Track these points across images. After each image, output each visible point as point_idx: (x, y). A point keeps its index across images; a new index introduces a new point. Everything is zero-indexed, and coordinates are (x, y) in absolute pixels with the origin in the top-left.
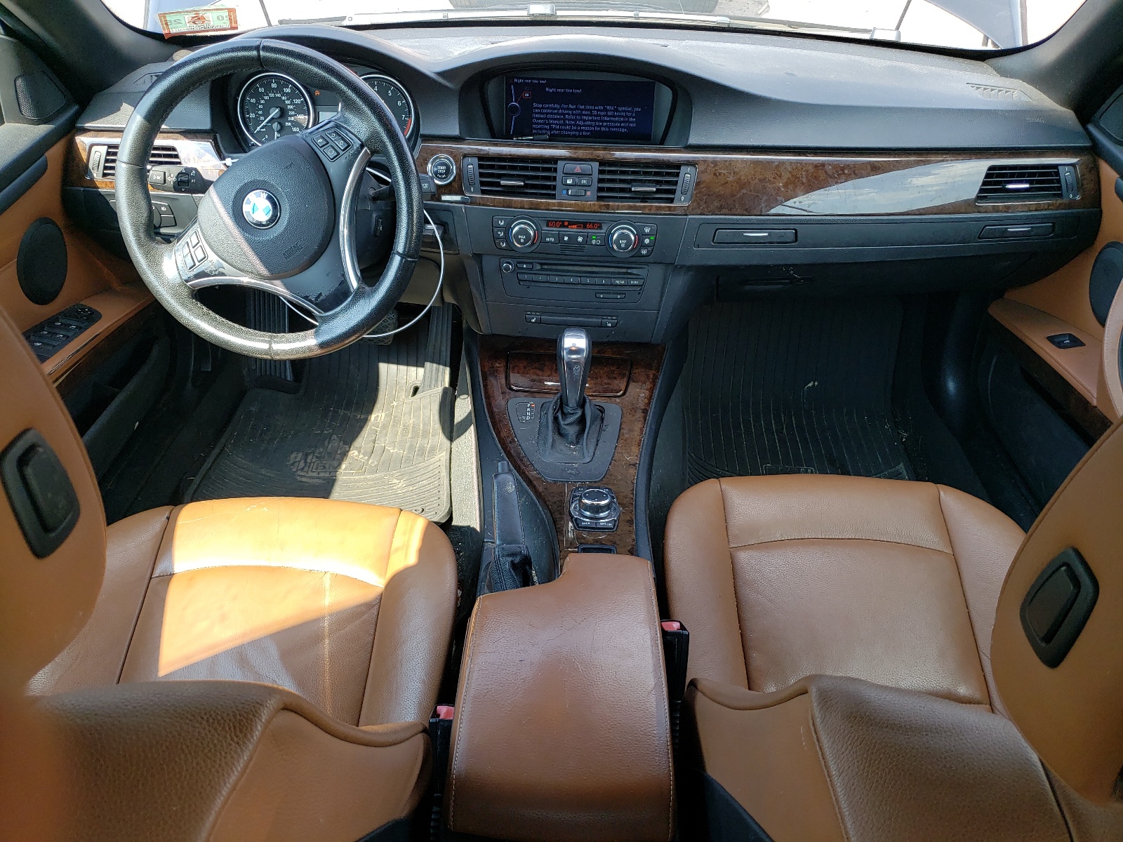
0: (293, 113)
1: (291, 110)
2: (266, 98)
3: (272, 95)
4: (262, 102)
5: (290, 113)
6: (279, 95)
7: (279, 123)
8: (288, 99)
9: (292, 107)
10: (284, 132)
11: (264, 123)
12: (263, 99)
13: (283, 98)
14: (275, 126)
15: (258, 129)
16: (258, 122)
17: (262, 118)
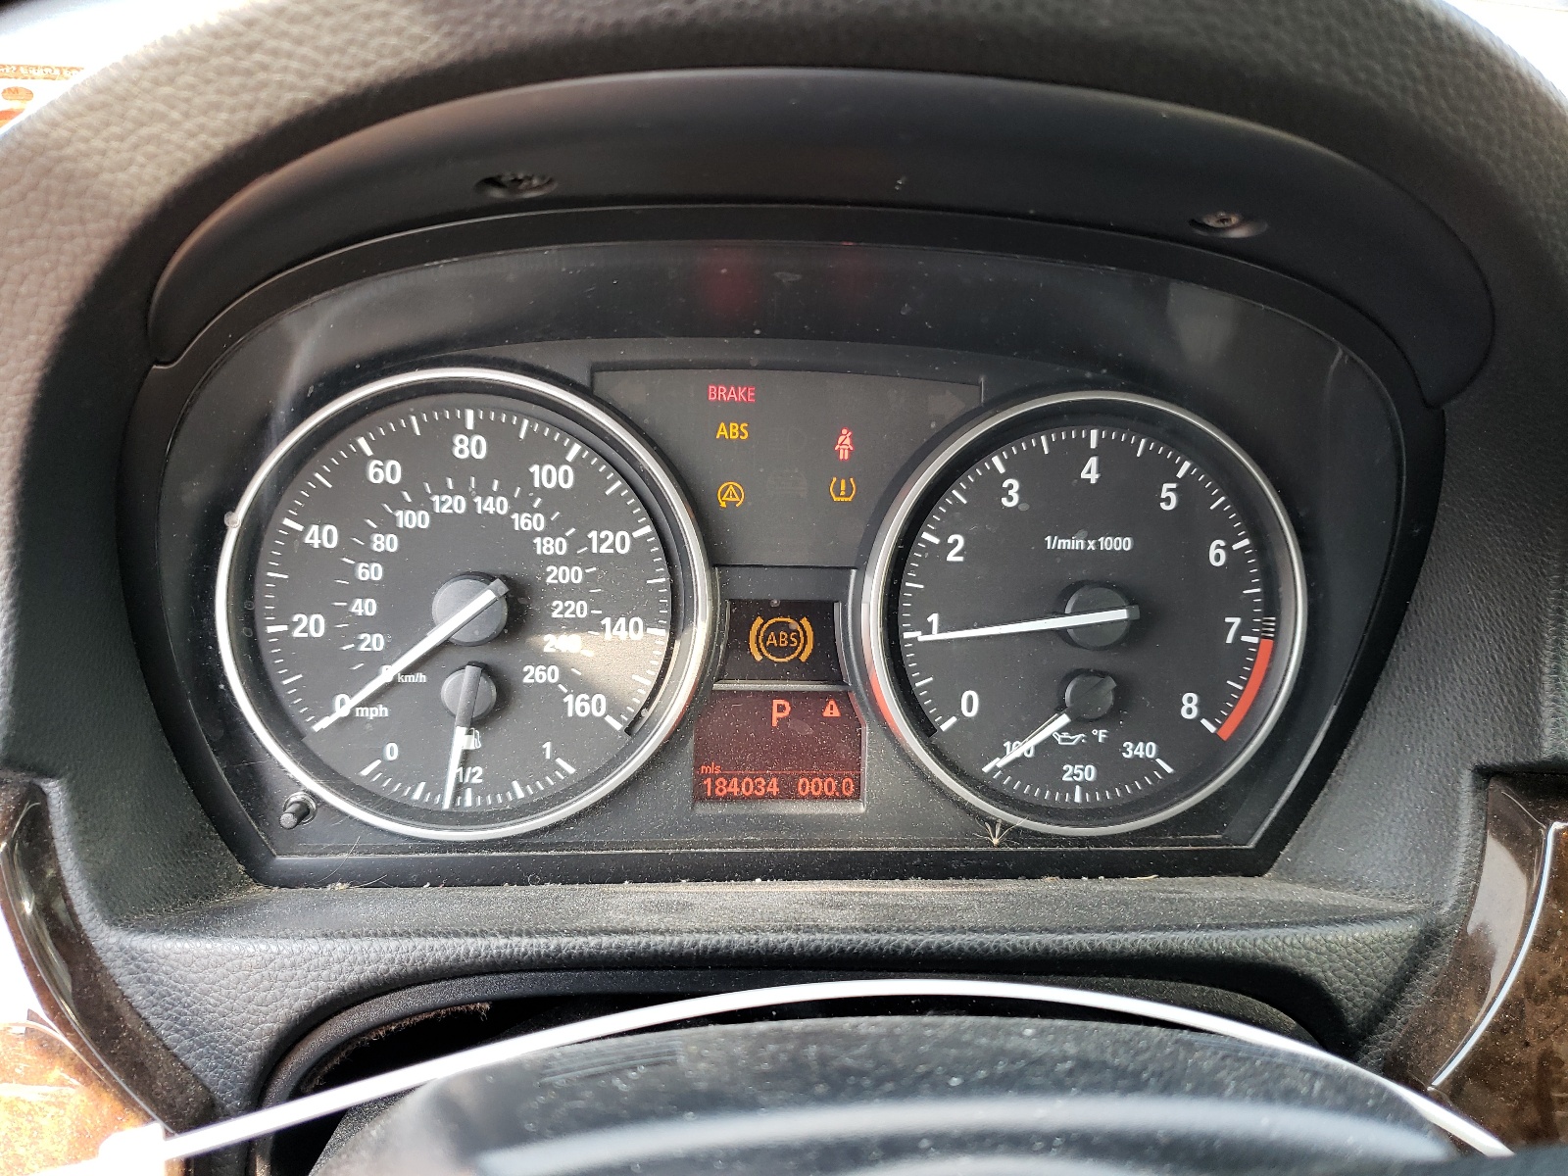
0: (579, 609)
1: (569, 592)
2: (409, 519)
3: (453, 504)
4: (385, 543)
5: (559, 609)
6: (494, 505)
7: (487, 670)
8: (552, 531)
9: (573, 575)
10: (507, 728)
11: (387, 674)
12: (388, 526)
13: (522, 522)
14: (458, 687)
15: (343, 706)
16: (344, 670)
17: (374, 642)
